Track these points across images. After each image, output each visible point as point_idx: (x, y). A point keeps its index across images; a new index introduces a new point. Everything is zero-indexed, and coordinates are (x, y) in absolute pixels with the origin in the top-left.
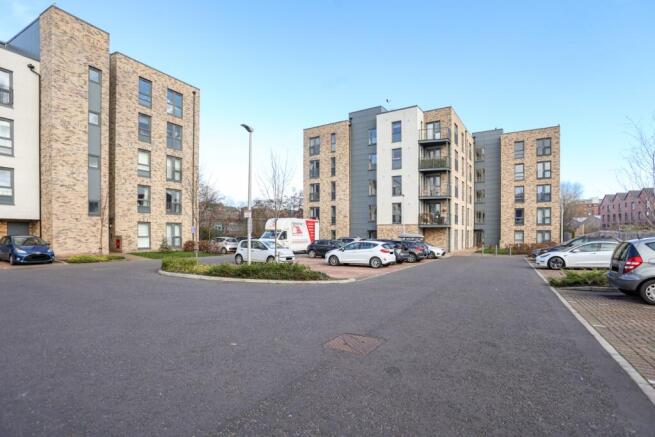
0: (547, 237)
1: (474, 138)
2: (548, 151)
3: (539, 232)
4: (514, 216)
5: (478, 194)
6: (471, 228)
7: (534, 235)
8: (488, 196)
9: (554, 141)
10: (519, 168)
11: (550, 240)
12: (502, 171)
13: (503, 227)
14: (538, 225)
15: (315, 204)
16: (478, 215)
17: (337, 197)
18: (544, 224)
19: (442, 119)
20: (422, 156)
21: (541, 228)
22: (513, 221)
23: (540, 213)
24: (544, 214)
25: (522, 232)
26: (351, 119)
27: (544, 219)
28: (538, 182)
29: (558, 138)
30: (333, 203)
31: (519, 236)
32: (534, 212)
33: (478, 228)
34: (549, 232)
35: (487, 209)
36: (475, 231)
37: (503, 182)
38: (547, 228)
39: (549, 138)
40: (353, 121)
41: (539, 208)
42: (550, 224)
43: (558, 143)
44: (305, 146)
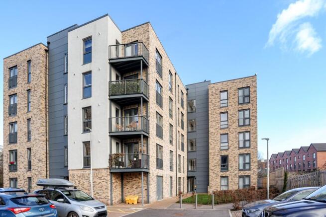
0: (247, 182)
1: (187, 89)
2: (247, 100)
3: (240, 177)
4: (220, 162)
5: (191, 143)
6: (184, 175)
7: (237, 180)
8: (199, 145)
9: (252, 90)
10: (224, 117)
11: (249, 185)
12: (210, 120)
13: (211, 173)
14: (240, 170)
15: (13, 147)
16: (191, 162)
17: (32, 138)
18: (244, 169)
19: (140, 38)
20: (114, 78)
21: (242, 173)
22: (219, 168)
23: (241, 159)
24: (244, 160)
25: (227, 177)
26: (49, 43)
27: (245, 164)
28: (239, 130)
29: (256, 87)
30: (29, 145)
31: (224, 182)
32: (237, 158)
33: (191, 175)
34: (249, 177)
35: (198, 156)
36: (188, 178)
37: (211, 130)
38: (247, 173)
39: (248, 87)
40: (51, 46)
41: (240, 155)
42: (249, 169)
43: (255, 91)
44: (5, 77)
